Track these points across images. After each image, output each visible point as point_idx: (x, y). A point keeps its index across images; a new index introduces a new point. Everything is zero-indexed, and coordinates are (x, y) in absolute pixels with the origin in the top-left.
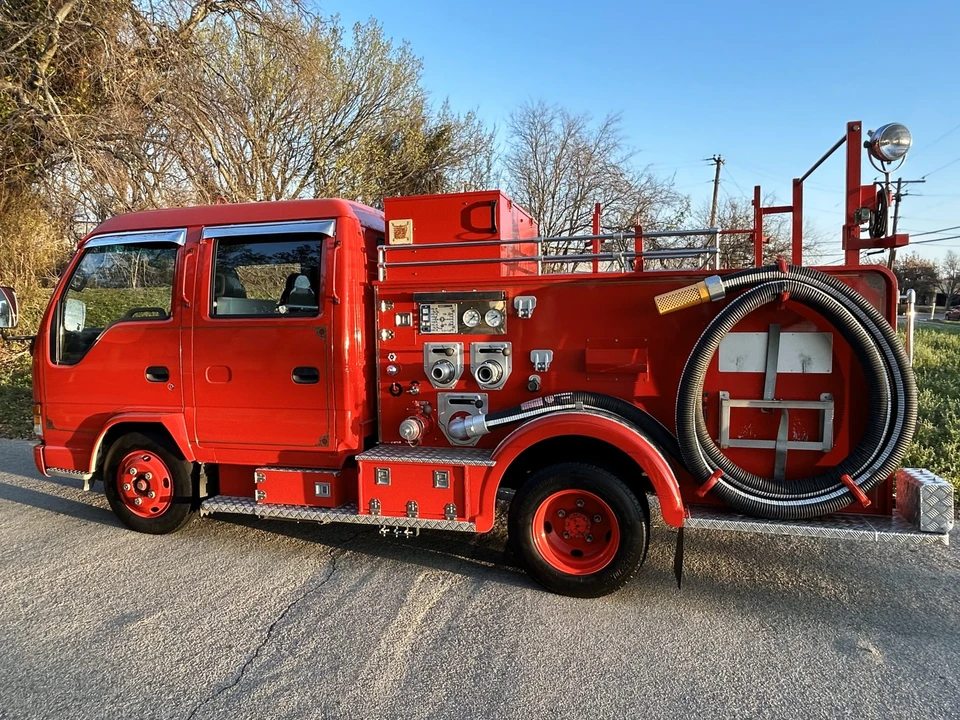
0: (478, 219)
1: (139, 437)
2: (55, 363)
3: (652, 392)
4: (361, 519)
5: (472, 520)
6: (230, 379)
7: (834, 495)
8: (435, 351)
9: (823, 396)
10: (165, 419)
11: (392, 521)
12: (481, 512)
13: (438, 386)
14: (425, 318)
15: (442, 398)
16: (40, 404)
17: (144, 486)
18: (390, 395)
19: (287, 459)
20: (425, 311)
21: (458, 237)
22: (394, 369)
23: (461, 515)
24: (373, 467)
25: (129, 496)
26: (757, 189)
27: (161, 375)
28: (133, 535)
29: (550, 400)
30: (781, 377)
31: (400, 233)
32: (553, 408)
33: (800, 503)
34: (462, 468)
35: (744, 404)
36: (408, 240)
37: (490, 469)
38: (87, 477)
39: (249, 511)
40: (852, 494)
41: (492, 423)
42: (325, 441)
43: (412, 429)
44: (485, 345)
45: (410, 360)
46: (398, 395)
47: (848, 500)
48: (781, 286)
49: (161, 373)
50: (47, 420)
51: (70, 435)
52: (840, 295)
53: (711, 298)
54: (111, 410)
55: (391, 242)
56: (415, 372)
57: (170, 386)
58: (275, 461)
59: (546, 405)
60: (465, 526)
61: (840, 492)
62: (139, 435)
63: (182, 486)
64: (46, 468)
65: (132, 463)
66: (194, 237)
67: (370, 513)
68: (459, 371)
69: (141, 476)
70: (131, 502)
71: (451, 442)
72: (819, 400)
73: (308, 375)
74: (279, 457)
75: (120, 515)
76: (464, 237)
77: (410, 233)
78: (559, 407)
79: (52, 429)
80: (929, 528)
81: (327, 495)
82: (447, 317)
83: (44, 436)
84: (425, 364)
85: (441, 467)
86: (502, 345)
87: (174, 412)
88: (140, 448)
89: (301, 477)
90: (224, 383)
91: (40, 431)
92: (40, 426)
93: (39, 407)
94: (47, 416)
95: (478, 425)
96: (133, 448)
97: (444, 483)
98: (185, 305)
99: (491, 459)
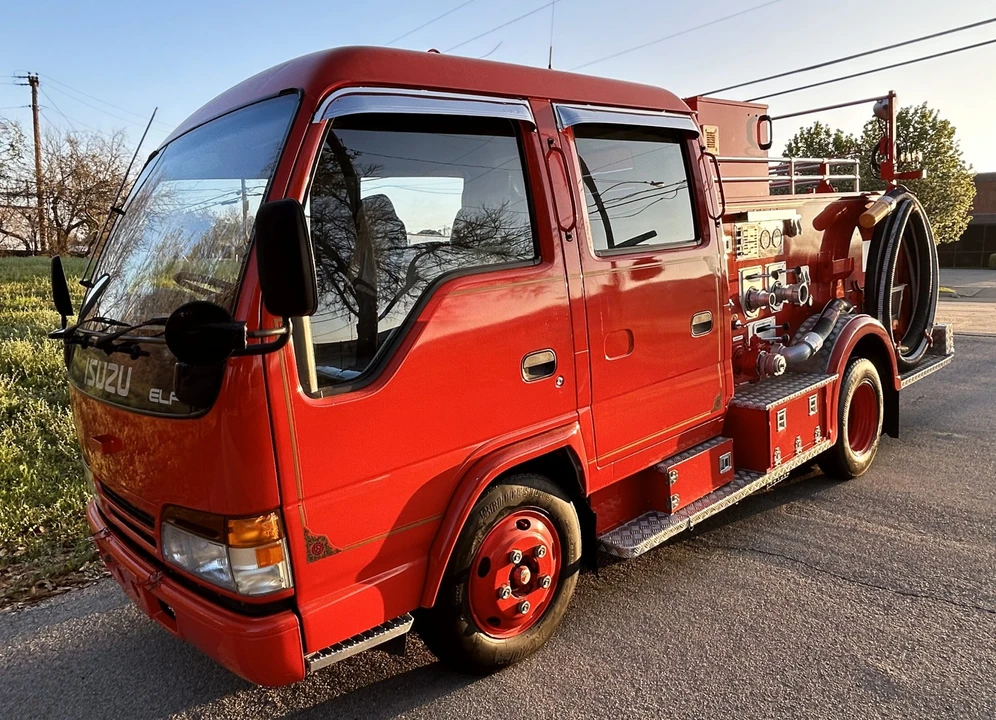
4: (771, 476)
5: (829, 438)
6: (632, 348)
7: (922, 345)
8: (746, 278)
13: (749, 315)
16: (282, 509)
23: (825, 434)
24: (776, 413)
31: (711, 141)
33: (917, 354)
34: (824, 388)
36: (716, 150)
40: (929, 341)
42: (718, 404)
47: (927, 345)
50: (310, 539)
57: (558, 380)
60: (827, 444)
61: (925, 341)
67: (775, 466)
77: (717, 142)
79: (324, 557)
80: (947, 352)
81: (728, 468)
82: (752, 239)
83: (295, 587)
84: (740, 294)
85: (812, 393)
86: (782, 265)
87: (569, 423)
88: (512, 509)
89: (708, 458)
90: (625, 356)
91: (280, 579)
92: (283, 568)
93: (273, 518)
94: (306, 531)
95: (817, 342)
96: (500, 515)
97: (813, 409)
98: (568, 238)
99: (830, 374)
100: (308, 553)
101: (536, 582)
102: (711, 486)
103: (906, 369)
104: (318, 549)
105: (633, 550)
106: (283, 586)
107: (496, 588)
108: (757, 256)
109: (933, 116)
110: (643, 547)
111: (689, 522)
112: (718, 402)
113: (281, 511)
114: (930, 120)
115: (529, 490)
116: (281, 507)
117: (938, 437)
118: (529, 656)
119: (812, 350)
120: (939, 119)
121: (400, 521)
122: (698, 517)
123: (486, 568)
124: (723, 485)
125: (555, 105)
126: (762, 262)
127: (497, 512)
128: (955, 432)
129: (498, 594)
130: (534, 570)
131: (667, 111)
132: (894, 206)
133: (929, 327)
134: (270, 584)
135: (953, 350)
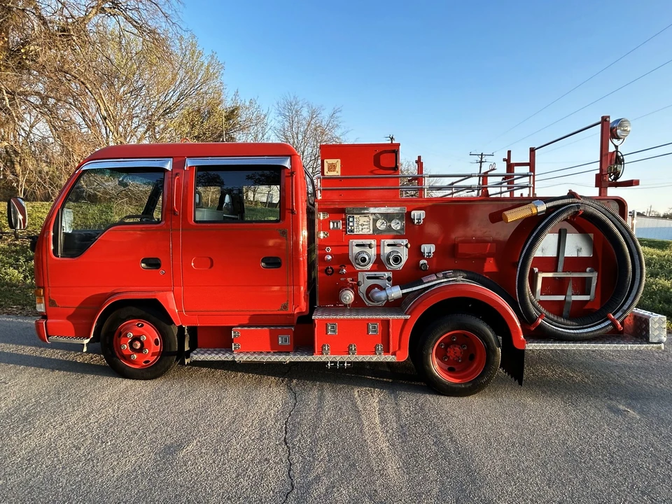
0: (386, 160)
1: (134, 310)
2: (58, 257)
3: (494, 269)
4: (315, 358)
5: (394, 354)
6: (212, 266)
7: (603, 325)
8: (357, 245)
9: (588, 269)
10: (159, 296)
11: (338, 358)
12: (399, 349)
13: (358, 268)
14: (351, 224)
15: (361, 277)
16: (44, 288)
17: (138, 345)
18: (325, 274)
19: (256, 321)
20: (351, 219)
21: (372, 172)
22: (330, 257)
23: (387, 351)
24: (325, 323)
25: (125, 353)
26: (509, 152)
27: (154, 264)
28: (129, 382)
29: (440, 275)
30: (567, 259)
31: (332, 167)
32: (442, 281)
33: (586, 330)
34: (388, 321)
35: (550, 275)
36: (337, 172)
37: (406, 320)
38: (86, 341)
39: (230, 358)
40: (613, 323)
41: (405, 291)
42: (285, 307)
43: (349, 296)
44: (391, 242)
45: (340, 251)
46: (331, 274)
47: (611, 327)
48: (578, 207)
49: (153, 262)
50: (50, 300)
51: (71, 311)
52: (607, 213)
53: (538, 213)
54: (109, 290)
55: (325, 174)
56: (343, 259)
57: (162, 272)
58: (246, 322)
59: (438, 278)
60: (390, 358)
61: (606, 323)
62: (134, 309)
63: (170, 344)
64: (48, 336)
65: (129, 330)
66: (179, 164)
67: (322, 354)
68: (374, 258)
69: (136, 338)
70: (128, 358)
71: (367, 304)
72: (585, 272)
73: (273, 262)
74: (250, 319)
75: (116, 367)
76: (376, 172)
77: (338, 168)
78: (446, 280)
79: (54, 306)
80: (651, 340)
81: (288, 343)
82: (365, 223)
83: (46, 312)
84: (350, 254)
85: (375, 320)
86: (403, 242)
87: (166, 290)
88: (135, 317)
89: (268, 333)
90: (207, 269)
91: (43, 309)
92: (43, 305)
93: (42, 290)
94: (49, 297)
95: (396, 292)
96: (129, 318)
97: (374, 331)
98: (175, 214)
99: (406, 314)
101: (140, 350)
102: (269, 346)
104: (52, 303)
107: (122, 344)
111: (234, 358)
115: (143, 312)
122: (241, 358)
124: (286, 352)
125: (187, 159)
131: (269, 156)
132: (543, 208)
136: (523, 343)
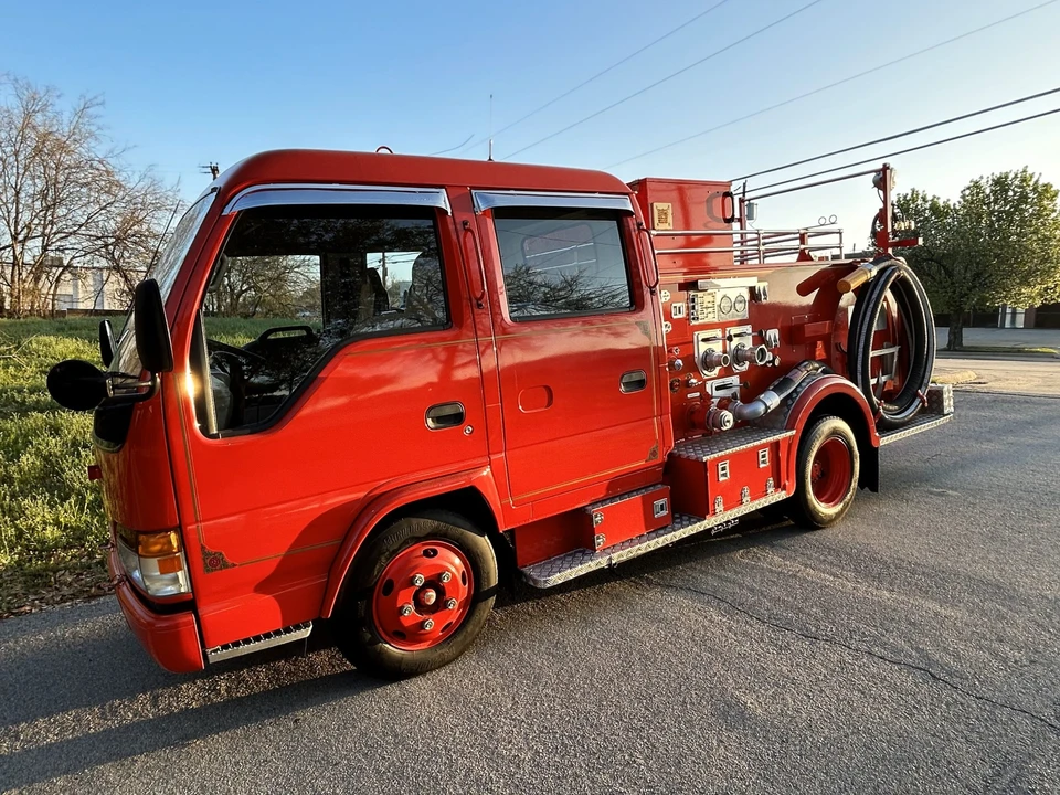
2: (215, 437)
4: (709, 522)
5: (784, 488)
6: (549, 404)
7: (916, 403)
8: (703, 340)
12: (789, 480)
13: (706, 375)
17: (432, 596)
21: (705, 225)
22: (680, 363)
23: (778, 486)
24: (714, 465)
25: (406, 623)
29: (803, 369)
31: (662, 216)
32: (804, 377)
33: (907, 413)
34: (777, 443)
36: (669, 225)
37: (791, 438)
39: (605, 563)
40: (922, 400)
44: (736, 330)
45: (687, 351)
46: (677, 391)
47: (921, 404)
48: (899, 269)
50: (206, 555)
53: (870, 279)
55: (656, 227)
56: (688, 363)
57: (466, 429)
58: (606, 493)
60: (781, 495)
62: (414, 521)
64: (206, 653)
67: (715, 514)
74: (608, 487)
76: (709, 225)
77: (670, 218)
79: (221, 569)
80: (946, 412)
81: (665, 513)
82: (710, 305)
83: (193, 592)
84: (696, 355)
85: (763, 446)
86: (748, 329)
87: (482, 466)
88: (418, 540)
89: (640, 502)
90: (543, 409)
91: (181, 584)
92: (182, 575)
93: (173, 536)
94: (203, 548)
95: (773, 400)
96: (405, 543)
97: (765, 461)
98: (479, 306)
99: (787, 429)
100: (205, 564)
101: (441, 603)
102: (644, 528)
103: (887, 427)
104: (215, 562)
105: (545, 581)
106: (183, 590)
107: (399, 606)
108: (716, 320)
109: (1034, 180)
110: (557, 579)
111: (610, 559)
112: (654, 453)
113: (180, 530)
114: (1031, 183)
115: (436, 523)
116: (180, 526)
117: (931, 493)
118: (439, 667)
119: (767, 408)
120: (1041, 183)
121: (298, 542)
122: (620, 556)
123: (389, 587)
124: (659, 528)
125: (473, 191)
126: (723, 326)
127: (401, 542)
128: (952, 489)
129: (400, 611)
130: (441, 592)
131: (600, 193)
132: (874, 273)
133: (923, 388)
134: (170, 590)
135: (952, 410)
136: (878, 439)
